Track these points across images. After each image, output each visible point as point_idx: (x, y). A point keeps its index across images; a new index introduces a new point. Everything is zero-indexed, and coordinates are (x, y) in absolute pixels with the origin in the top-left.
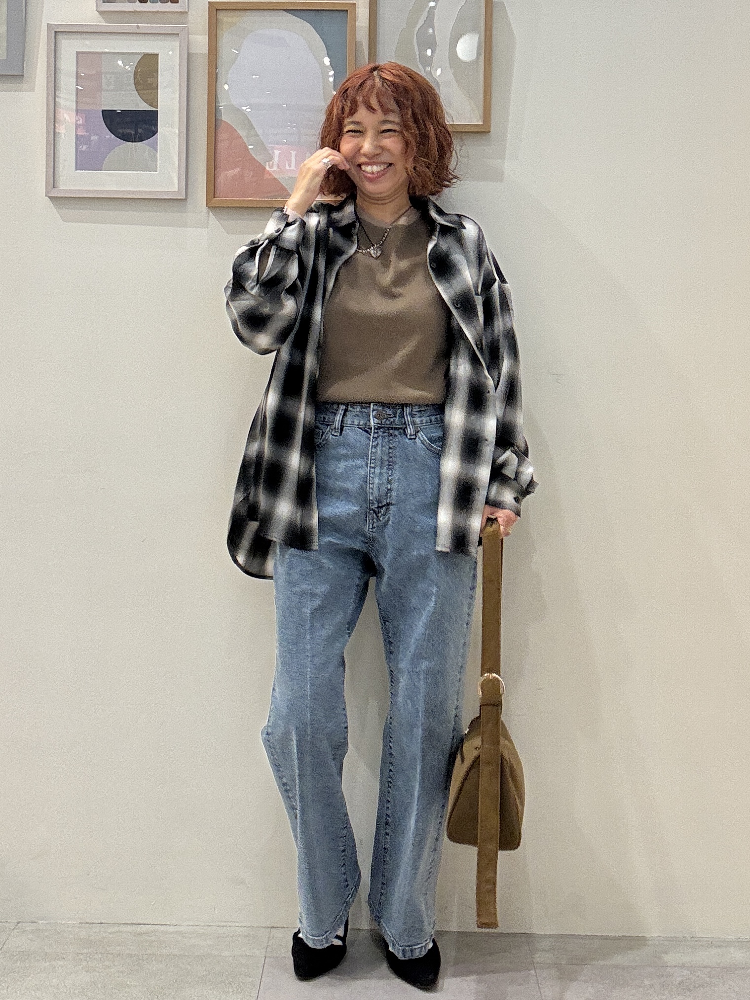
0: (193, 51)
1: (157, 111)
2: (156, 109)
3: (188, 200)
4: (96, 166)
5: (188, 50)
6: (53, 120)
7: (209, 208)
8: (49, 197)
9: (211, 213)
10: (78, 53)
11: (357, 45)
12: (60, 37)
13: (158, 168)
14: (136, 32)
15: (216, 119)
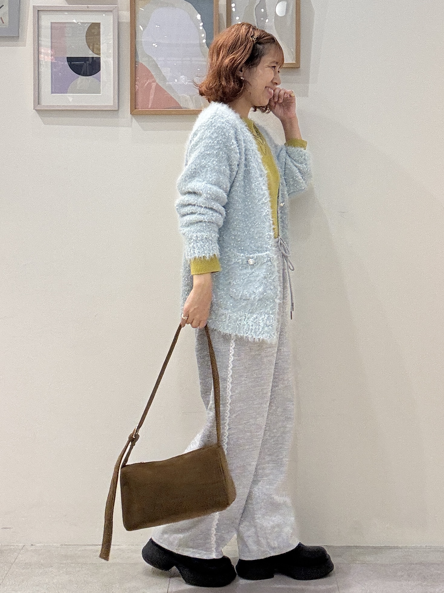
0: (120, 21)
1: (100, 57)
2: (99, 56)
3: (120, 110)
4: (64, 91)
5: (118, 20)
6: (37, 63)
7: (132, 115)
8: (36, 110)
9: (133, 119)
10: (52, 23)
11: (219, 16)
12: (41, 13)
13: (101, 93)
14: (86, 10)
15: (135, 62)
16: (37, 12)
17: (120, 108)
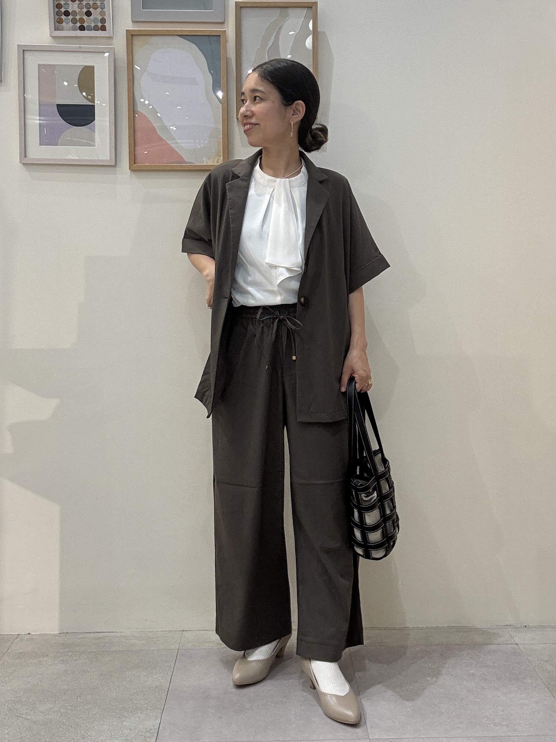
2: (93, 104)
3: (117, 166)
4: (54, 142)
5: (114, 63)
7: (131, 170)
8: (23, 164)
9: (133, 175)
10: (39, 65)
11: (227, 60)
12: (27, 55)
13: (96, 145)
14: (77, 50)
15: (134, 110)
16: (22, 51)
17: (117, 163)
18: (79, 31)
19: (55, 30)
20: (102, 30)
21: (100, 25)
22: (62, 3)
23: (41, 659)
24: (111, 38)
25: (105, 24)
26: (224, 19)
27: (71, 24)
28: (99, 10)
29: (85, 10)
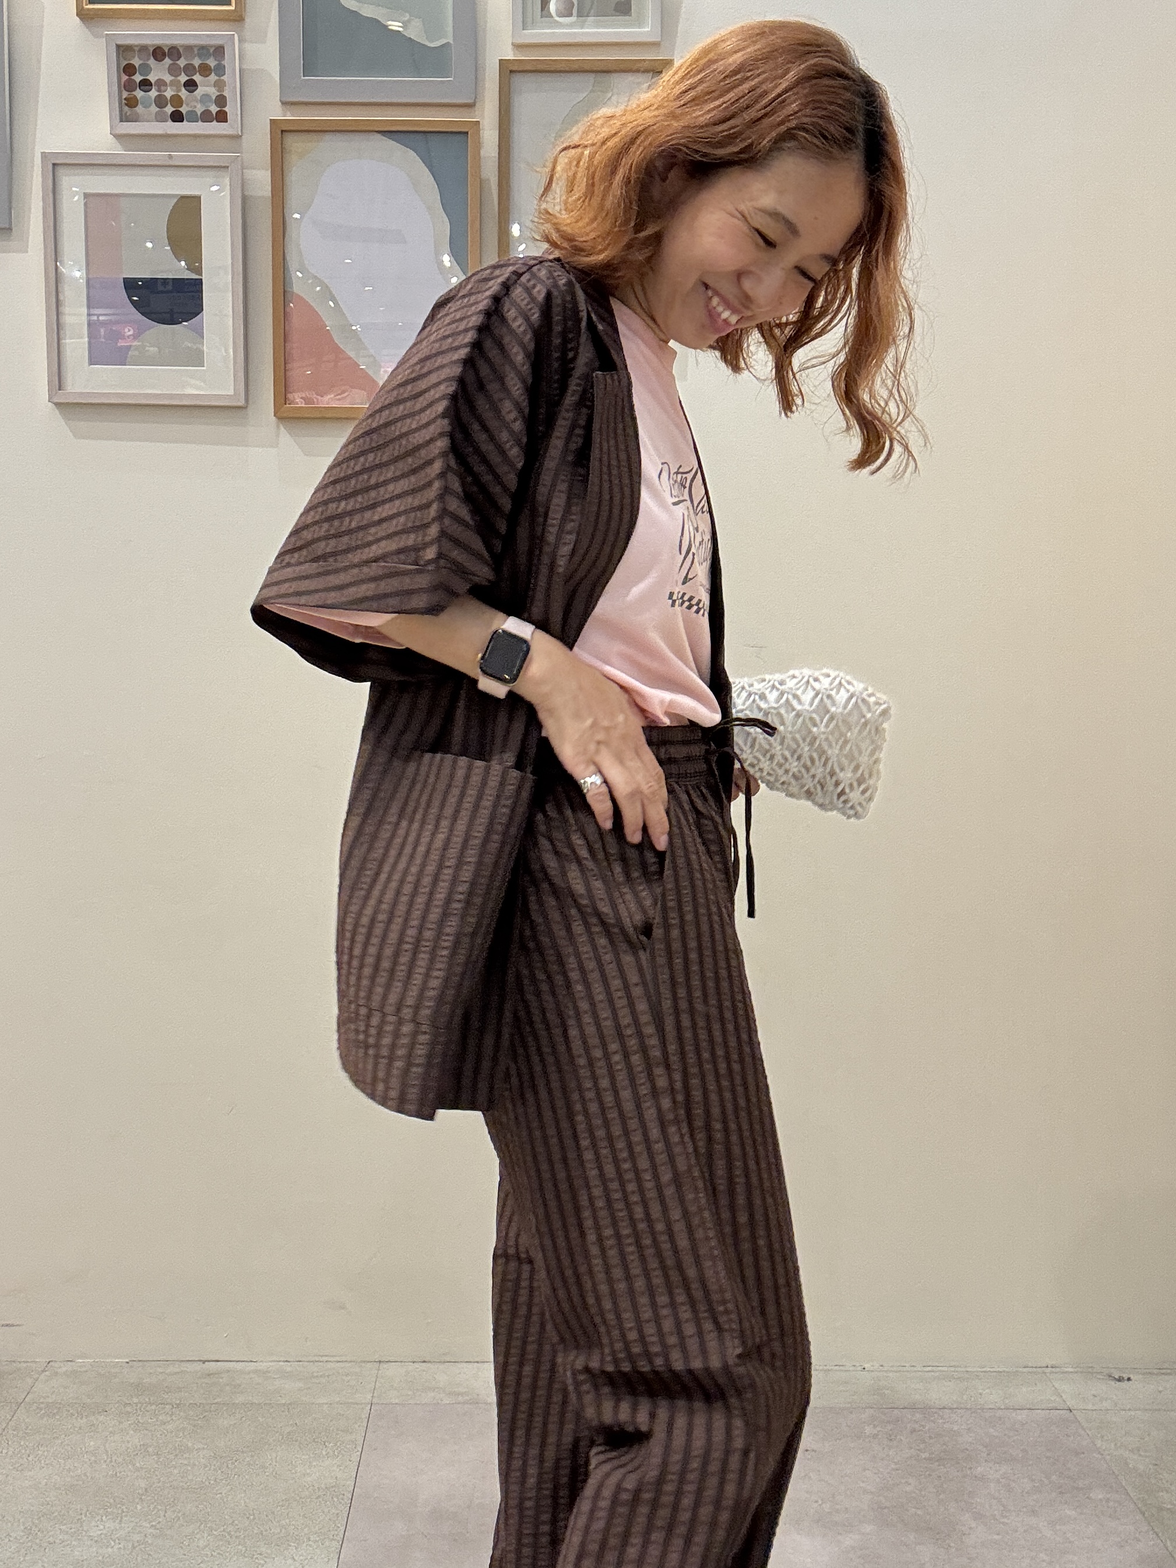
0: (246, 193)
1: (202, 279)
2: (200, 277)
3: (250, 407)
4: (120, 358)
5: (243, 190)
7: (279, 418)
8: (54, 403)
9: (282, 428)
10: (86, 196)
12: (61, 171)
13: (206, 364)
14: (167, 164)
15: (285, 292)
16: (50, 167)
17: (250, 402)
18: (170, 123)
19: (121, 121)
20: (218, 121)
21: (214, 109)
22: (136, 62)
23: (92, 1418)
24: (238, 137)
25: (226, 109)
26: (476, 98)
27: (154, 109)
28: (213, 77)
29: (183, 78)
